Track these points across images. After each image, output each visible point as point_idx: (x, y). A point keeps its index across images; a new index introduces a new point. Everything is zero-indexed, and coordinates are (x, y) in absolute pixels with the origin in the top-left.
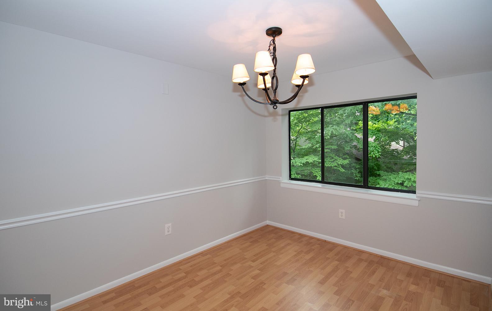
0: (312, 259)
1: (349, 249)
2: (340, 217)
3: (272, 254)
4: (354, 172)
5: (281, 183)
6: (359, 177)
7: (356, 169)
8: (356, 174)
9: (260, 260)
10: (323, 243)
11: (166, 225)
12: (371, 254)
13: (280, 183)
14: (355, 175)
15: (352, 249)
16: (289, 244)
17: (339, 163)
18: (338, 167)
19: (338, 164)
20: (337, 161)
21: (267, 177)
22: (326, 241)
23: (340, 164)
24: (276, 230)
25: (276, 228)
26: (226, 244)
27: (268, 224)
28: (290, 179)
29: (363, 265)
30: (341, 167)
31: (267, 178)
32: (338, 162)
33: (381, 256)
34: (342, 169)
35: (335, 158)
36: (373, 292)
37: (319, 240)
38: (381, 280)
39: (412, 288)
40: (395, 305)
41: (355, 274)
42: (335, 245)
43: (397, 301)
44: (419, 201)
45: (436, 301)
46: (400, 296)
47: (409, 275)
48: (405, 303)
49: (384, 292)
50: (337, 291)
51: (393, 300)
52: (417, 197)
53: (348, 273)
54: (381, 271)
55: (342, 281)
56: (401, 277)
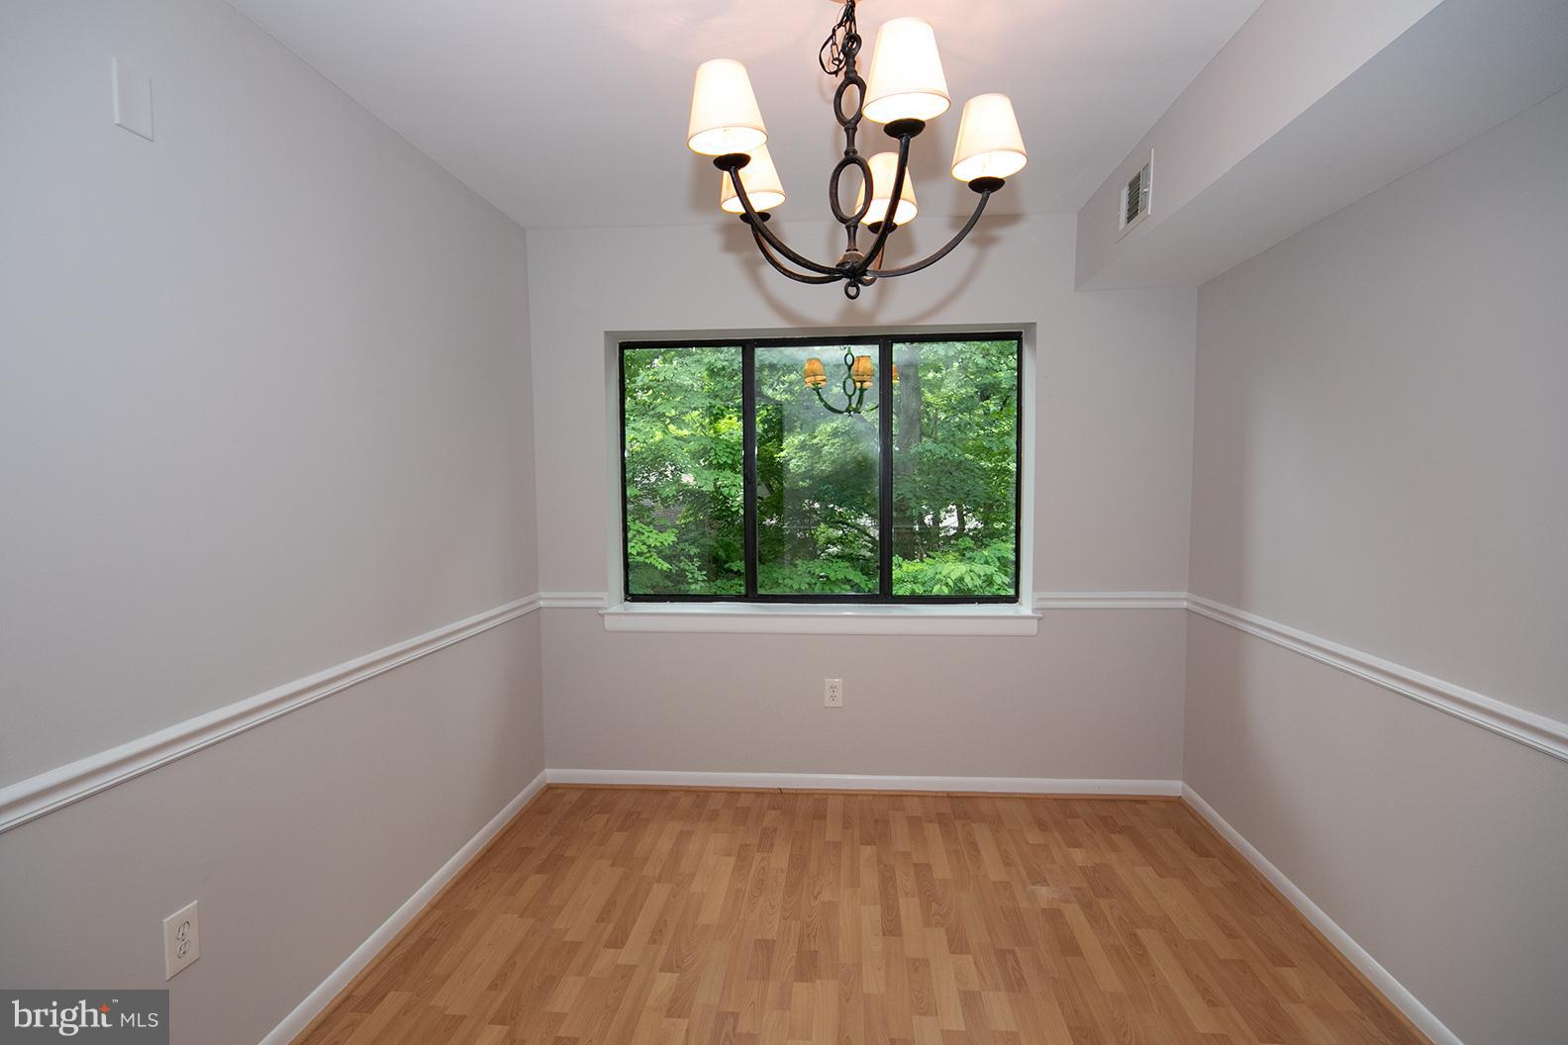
0: (798, 863)
1: (860, 798)
2: (828, 703)
3: (659, 894)
4: (687, 568)
5: (606, 617)
6: (703, 581)
7: (690, 558)
8: (692, 573)
9: (634, 930)
10: (782, 800)
11: (165, 920)
12: (922, 796)
13: (602, 615)
14: (690, 576)
15: (867, 795)
16: (684, 837)
17: (651, 542)
18: (648, 555)
19: (649, 546)
20: (643, 538)
21: (546, 599)
22: (782, 793)
23: (655, 547)
24: (592, 797)
25: (590, 792)
26: (437, 913)
27: (548, 782)
28: (626, 600)
29: (933, 831)
30: (655, 556)
31: (542, 603)
32: (646, 541)
33: (948, 793)
34: (660, 560)
35: (635, 528)
36: (1024, 905)
37: (759, 793)
38: (1008, 863)
39: (1078, 856)
40: (1094, 917)
41: (942, 869)
42: (816, 796)
43: (1087, 907)
44: (1039, 619)
45: (1147, 873)
46: (1079, 889)
47: (1042, 826)
48: (1103, 903)
49: (1045, 894)
50: (950, 942)
51: (1077, 906)
52: (1034, 610)
53: (922, 870)
54: (983, 835)
55: (934, 904)
56: (1034, 837)
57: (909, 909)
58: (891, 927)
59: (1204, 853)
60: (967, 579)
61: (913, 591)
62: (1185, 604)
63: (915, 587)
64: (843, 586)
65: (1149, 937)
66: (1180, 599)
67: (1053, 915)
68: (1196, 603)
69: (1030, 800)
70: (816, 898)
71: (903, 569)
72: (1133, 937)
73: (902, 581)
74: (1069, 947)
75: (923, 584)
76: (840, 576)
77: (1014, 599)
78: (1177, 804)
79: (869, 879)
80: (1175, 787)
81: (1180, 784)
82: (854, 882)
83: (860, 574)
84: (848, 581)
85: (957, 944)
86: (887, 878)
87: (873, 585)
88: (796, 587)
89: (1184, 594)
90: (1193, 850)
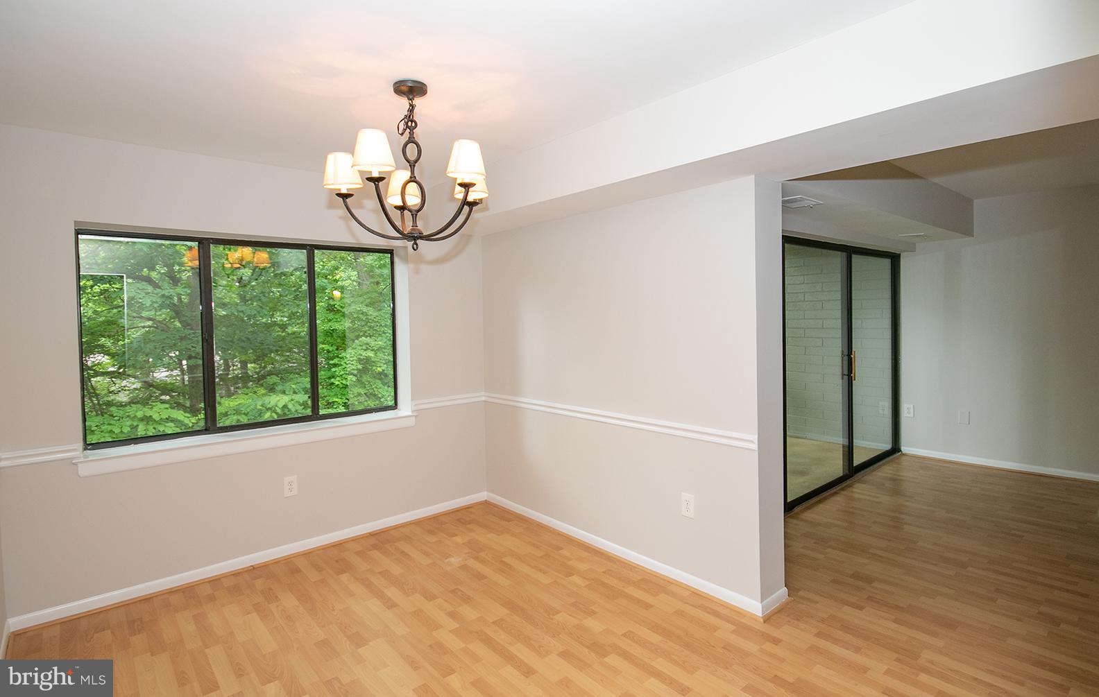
0: (305, 599)
2: (287, 494)
3: (215, 654)
5: (80, 466)
10: (254, 571)
12: (354, 540)
13: (75, 464)
15: (319, 550)
16: (199, 618)
21: (8, 459)
22: (254, 568)
24: (76, 626)
25: (68, 623)
27: (12, 630)
28: (85, 449)
29: (376, 554)
31: (2, 464)
33: (369, 533)
36: (449, 569)
37: (236, 574)
38: (428, 554)
39: (458, 539)
40: (483, 562)
41: (396, 570)
42: (282, 562)
43: (476, 558)
44: (416, 416)
45: (491, 536)
46: (469, 553)
47: (431, 532)
48: (482, 554)
49: (455, 561)
50: (426, 598)
51: (472, 560)
52: (413, 412)
53: (385, 574)
54: (404, 546)
55: (405, 586)
56: (432, 539)
57: (393, 593)
58: (391, 605)
59: (509, 521)
60: (290, 406)
61: (238, 420)
62: (483, 398)
63: (239, 417)
64: (167, 425)
65: (508, 559)
66: (481, 396)
67: (464, 567)
68: (488, 397)
69: (417, 523)
70: (334, 610)
71: (225, 405)
72: (502, 562)
73: (226, 415)
74: (480, 577)
75: (246, 414)
76: (164, 416)
77: (395, 407)
78: (486, 504)
79: (358, 589)
80: (483, 496)
81: (486, 493)
82: (351, 594)
83: (182, 412)
84: (173, 421)
85: (430, 597)
86: (369, 586)
87: (198, 420)
88: (117, 430)
89: (483, 393)
90: (504, 520)
